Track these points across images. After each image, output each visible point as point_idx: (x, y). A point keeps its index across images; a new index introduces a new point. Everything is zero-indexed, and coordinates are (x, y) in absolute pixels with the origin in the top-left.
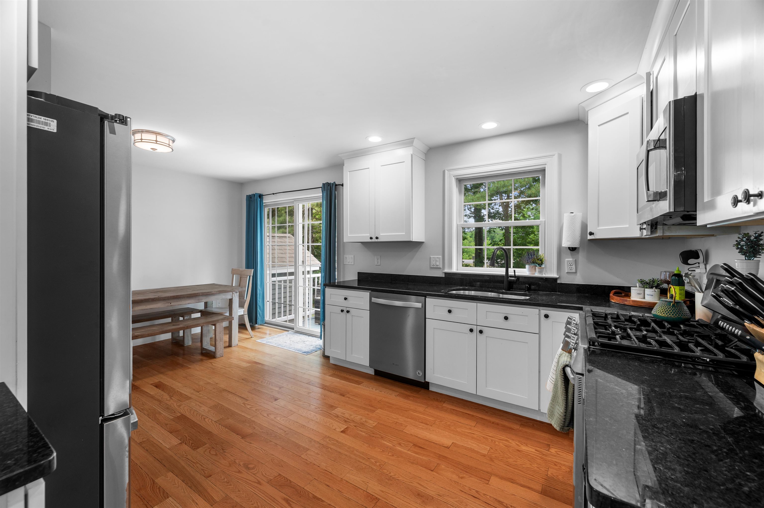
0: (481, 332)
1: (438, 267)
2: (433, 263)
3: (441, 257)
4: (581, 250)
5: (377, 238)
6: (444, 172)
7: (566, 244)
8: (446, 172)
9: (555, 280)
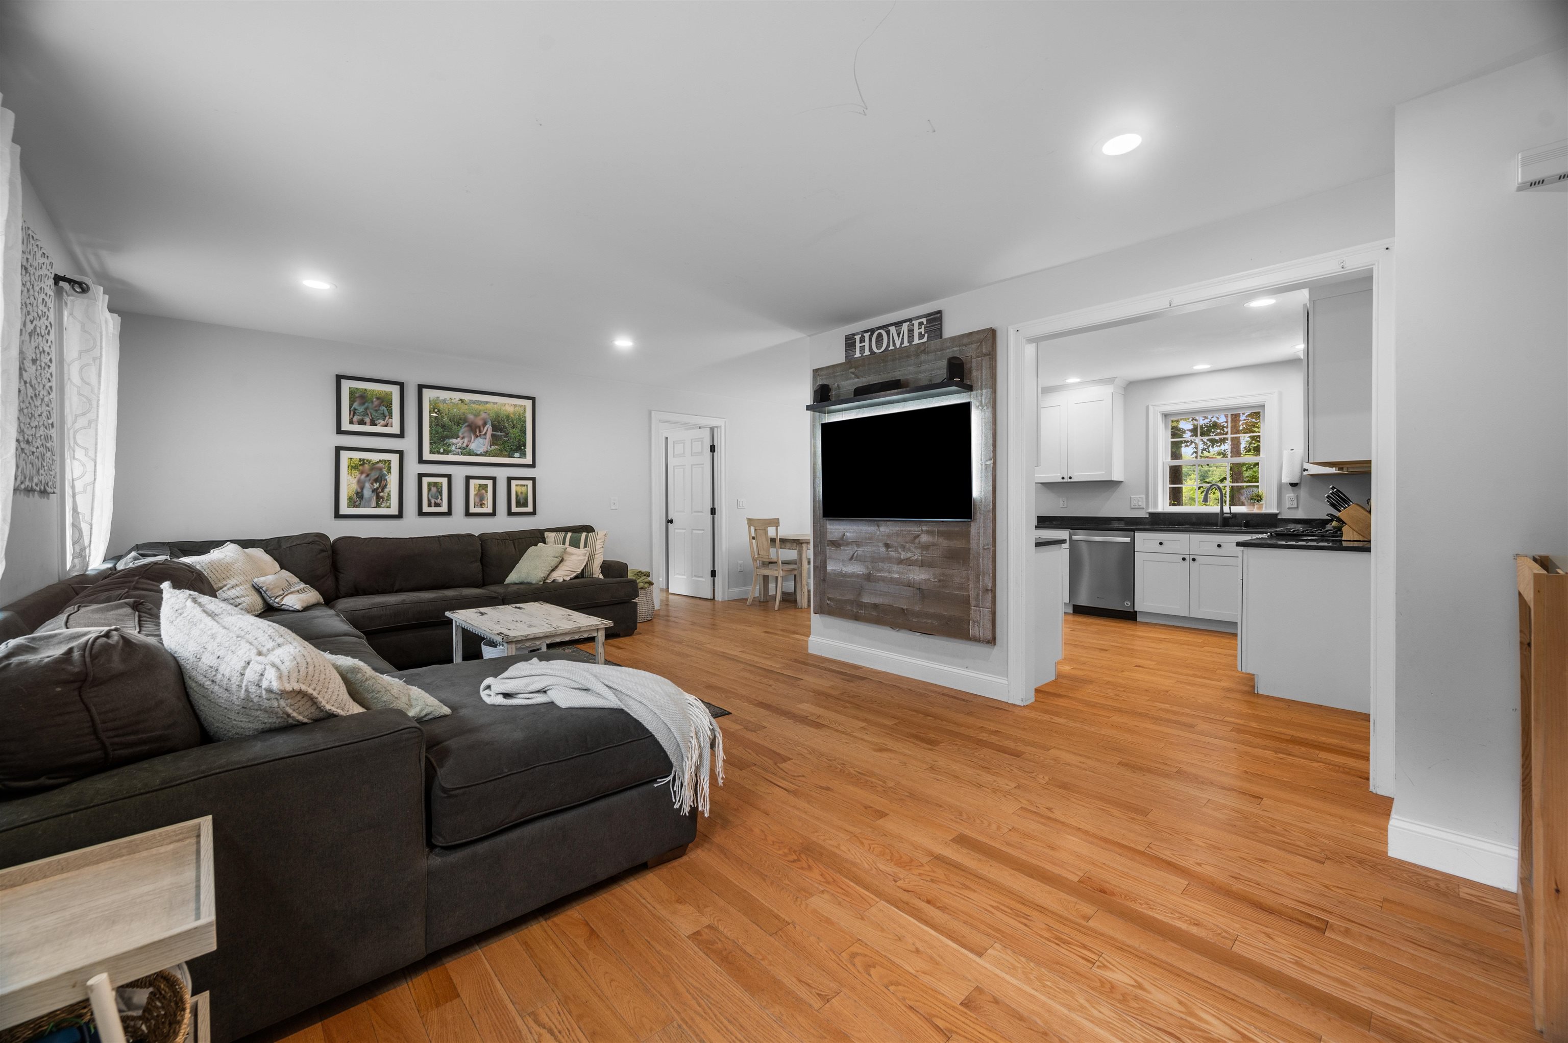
0: (1194, 560)
1: (1141, 507)
2: (1134, 503)
3: (1144, 496)
4: (1302, 485)
5: (1070, 478)
6: (1147, 407)
7: (1286, 479)
8: (1151, 408)
9: (1276, 515)
